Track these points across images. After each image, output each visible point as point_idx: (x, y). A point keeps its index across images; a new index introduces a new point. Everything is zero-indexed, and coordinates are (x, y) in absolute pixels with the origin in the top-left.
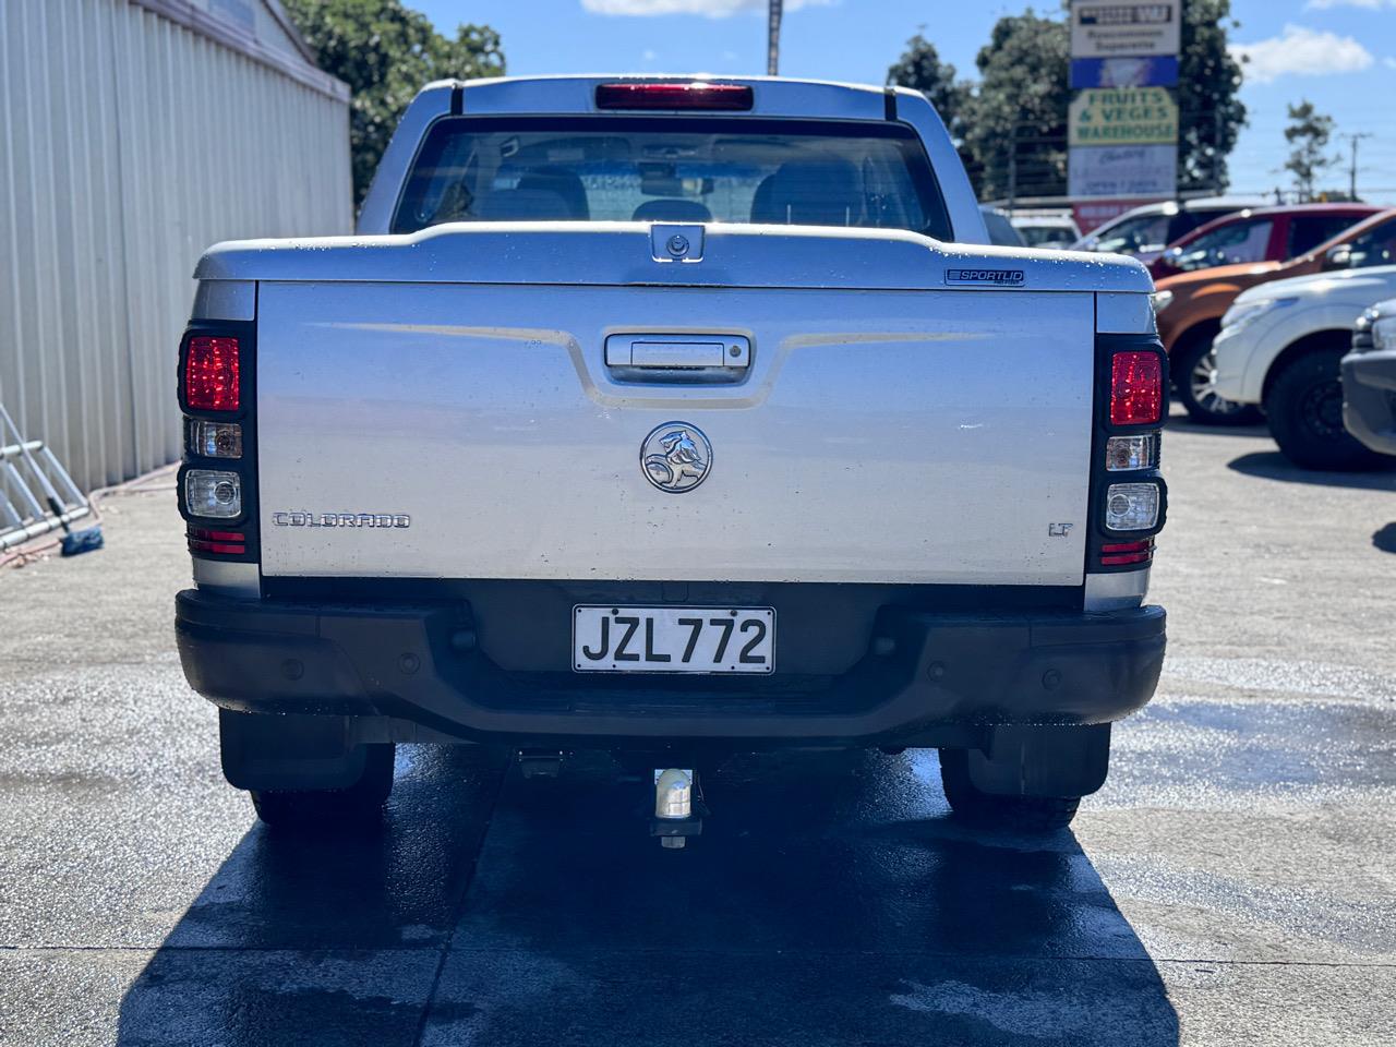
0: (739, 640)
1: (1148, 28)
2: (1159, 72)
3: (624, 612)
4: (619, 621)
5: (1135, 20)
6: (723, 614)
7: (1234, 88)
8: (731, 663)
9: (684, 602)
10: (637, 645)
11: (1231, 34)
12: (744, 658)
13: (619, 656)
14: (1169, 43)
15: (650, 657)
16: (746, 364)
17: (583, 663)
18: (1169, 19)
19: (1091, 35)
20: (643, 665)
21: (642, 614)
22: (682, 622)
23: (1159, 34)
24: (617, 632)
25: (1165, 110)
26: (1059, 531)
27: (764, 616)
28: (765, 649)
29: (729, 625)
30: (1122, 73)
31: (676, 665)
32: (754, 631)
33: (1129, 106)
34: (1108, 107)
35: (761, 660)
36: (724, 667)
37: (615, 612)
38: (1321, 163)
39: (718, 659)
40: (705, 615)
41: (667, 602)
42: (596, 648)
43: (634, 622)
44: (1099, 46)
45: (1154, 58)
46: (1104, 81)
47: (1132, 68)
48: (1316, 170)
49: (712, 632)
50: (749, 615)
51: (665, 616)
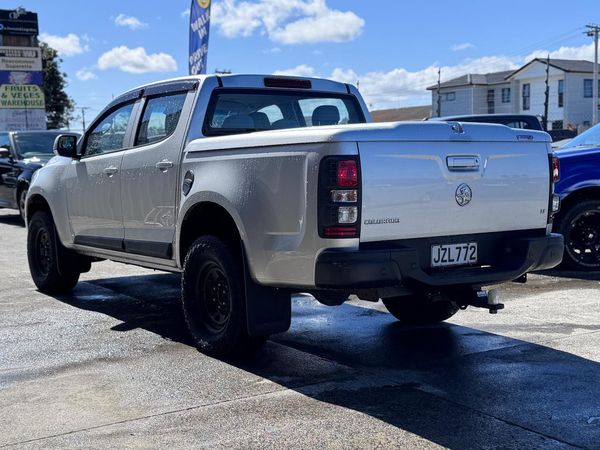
0: (470, 252)
1: (28, 59)
2: (34, 78)
3: (444, 247)
4: (442, 249)
5: (22, 56)
6: (466, 245)
7: (62, 87)
8: (468, 260)
9: (457, 242)
10: (446, 258)
11: (59, 64)
12: (471, 258)
13: (443, 261)
14: (38, 67)
15: (450, 260)
17: (434, 264)
18: (37, 56)
19: (3, 61)
20: (448, 263)
21: (447, 246)
22: (457, 248)
23: (33, 62)
24: (442, 252)
25: (38, 95)
26: (542, 211)
27: (475, 244)
28: (475, 255)
29: (467, 248)
30: (19, 78)
31: (455, 262)
32: (473, 249)
33: (23, 92)
34: (14, 92)
35: (475, 258)
36: (466, 262)
37: (441, 247)
38: (72, 119)
39: (465, 260)
40: (462, 245)
41: (453, 242)
42: (437, 260)
43: (445, 249)
44: (7, 66)
45: (31, 72)
46: (11, 81)
47: (23, 76)
48: (70, 121)
49: (463, 251)
50: (471, 244)
51: (453, 247)
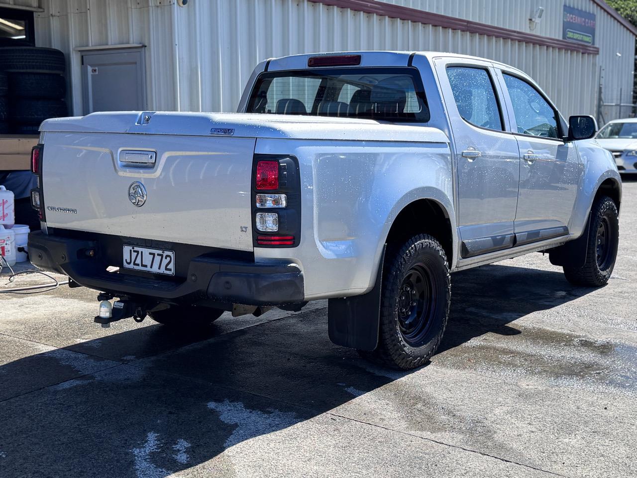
0: (165, 261)
3: (136, 249)
4: (134, 251)
6: (160, 252)
8: (162, 270)
9: (151, 247)
10: (138, 261)
12: (167, 269)
13: (134, 264)
15: (142, 265)
16: (154, 162)
17: (126, 265)
20: (140, 268)
21: (140, 249)
22: (150, 254)
24: (134, 254)
26: (243, 229)
27: (170, 253)
28: (171, 266)
29: (162, 256)
31: (148, 269)
32: (168, 259)
35: (170, 270)
36: (160, 271)
37: (133, 248)
39: (159, 268)
40: (156, 252)
41: (147, 246)
42: (129, 261)
43: (138, 252)
49: (158, 258)
50: (167, 253)
51: (146, 251)
